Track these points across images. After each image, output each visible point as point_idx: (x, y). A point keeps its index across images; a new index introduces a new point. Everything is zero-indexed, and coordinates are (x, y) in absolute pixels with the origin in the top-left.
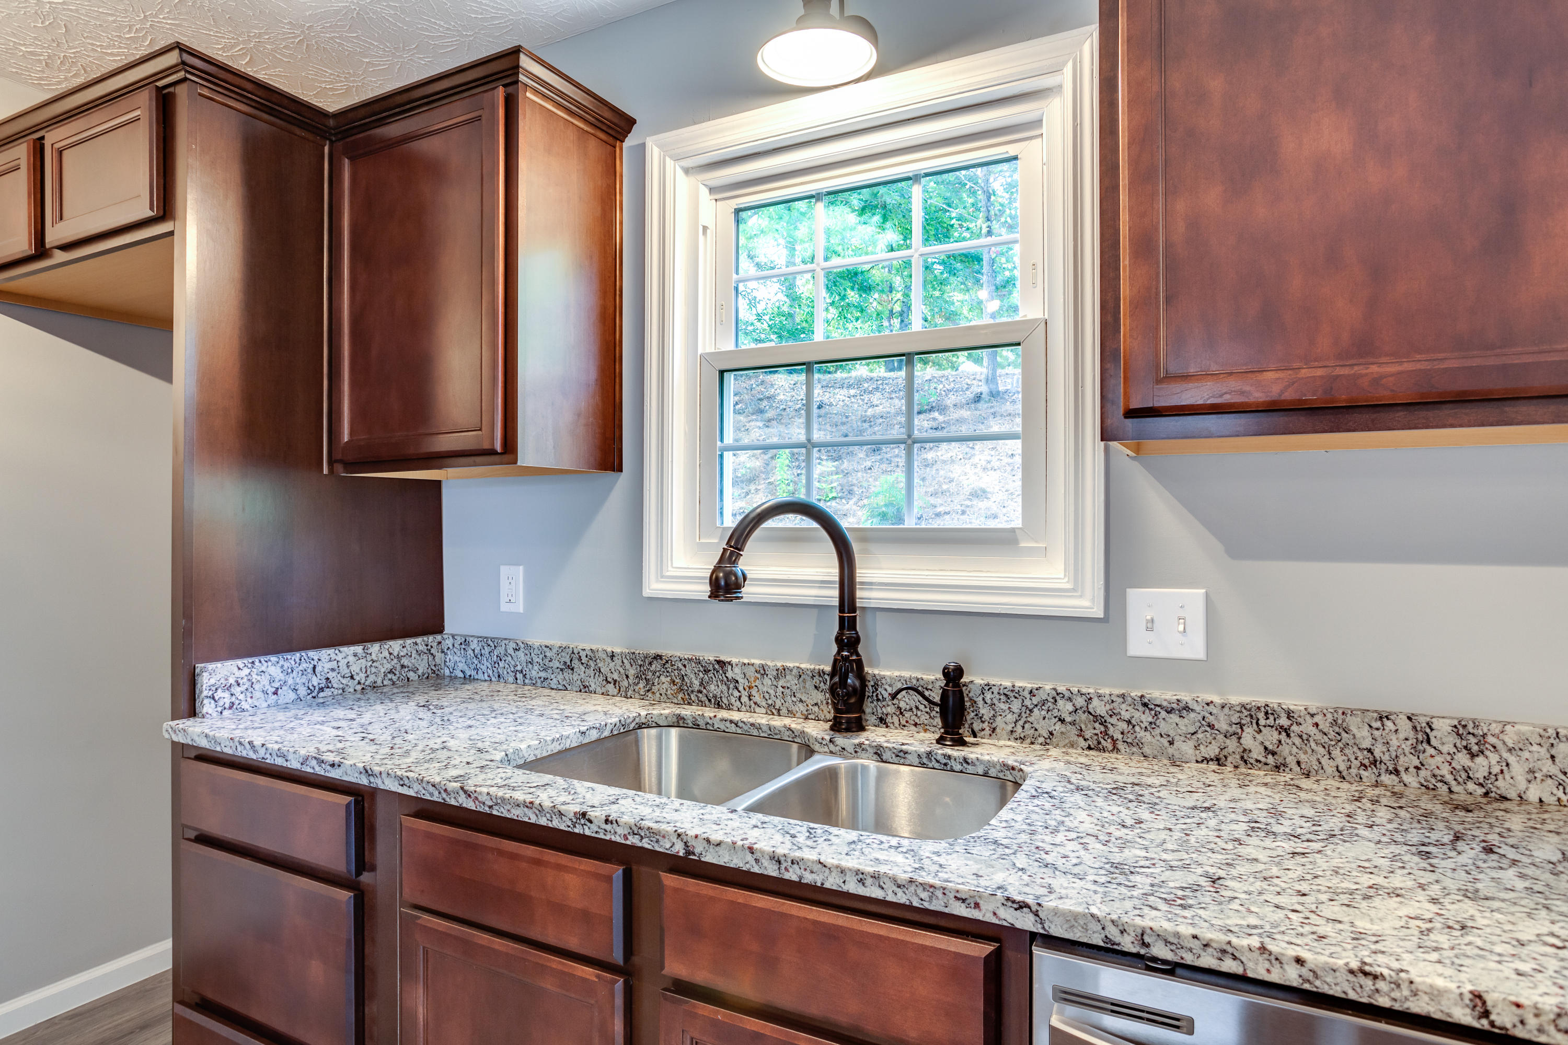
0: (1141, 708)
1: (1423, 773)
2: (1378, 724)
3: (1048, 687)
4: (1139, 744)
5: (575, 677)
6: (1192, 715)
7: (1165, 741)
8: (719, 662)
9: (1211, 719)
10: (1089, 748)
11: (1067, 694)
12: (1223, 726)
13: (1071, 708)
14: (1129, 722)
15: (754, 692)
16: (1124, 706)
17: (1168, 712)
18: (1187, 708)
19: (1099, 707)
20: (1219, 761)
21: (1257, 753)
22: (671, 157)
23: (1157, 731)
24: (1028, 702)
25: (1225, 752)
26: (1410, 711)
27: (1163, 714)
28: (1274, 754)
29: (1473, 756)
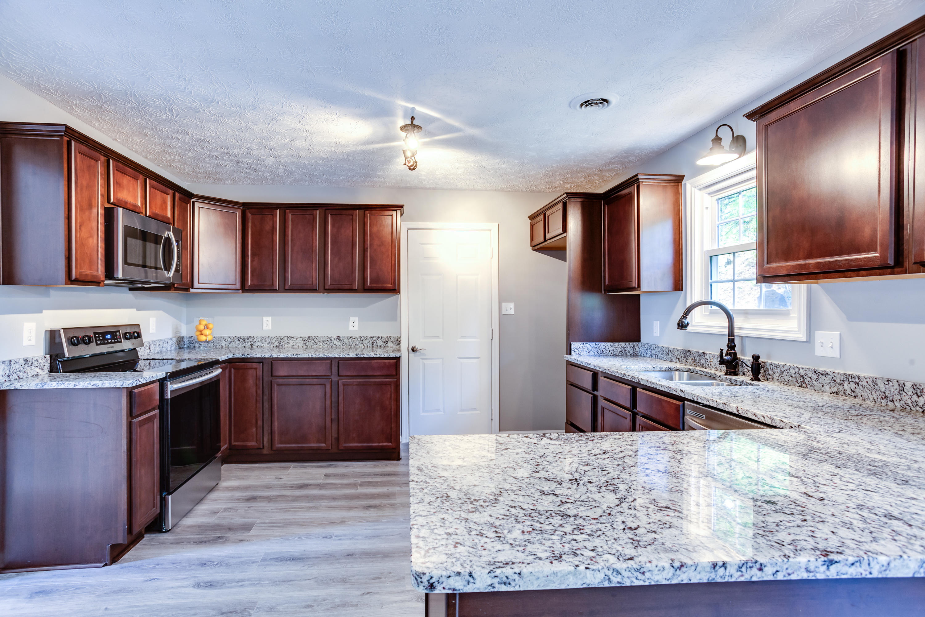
0: (814, 373)
1: (902, 402)
2: (887, 383)
3: (788, 364)
4: (813, 386)
5: (669, 357)
6: (829, 376)
7: (821, 385)
8: (703, 353)
9: (835, 378)
10: (799, 386)
11: (793, 367)
12: (838, 381)
13: (794, 372)
14: (811, 378)
15: (712, 363)
16: (809, 372)
17: (822, 375)
18: (827, 374)
19: (802, 372)
20: (837, 393)
21: (849, 392)
22: (693, 187)
23: (818, 382)
24: (782, 370)
25: (839, 390)
26: (898, 379)
27: (821, 375)
28: (854, 392)
29: (919, 397)
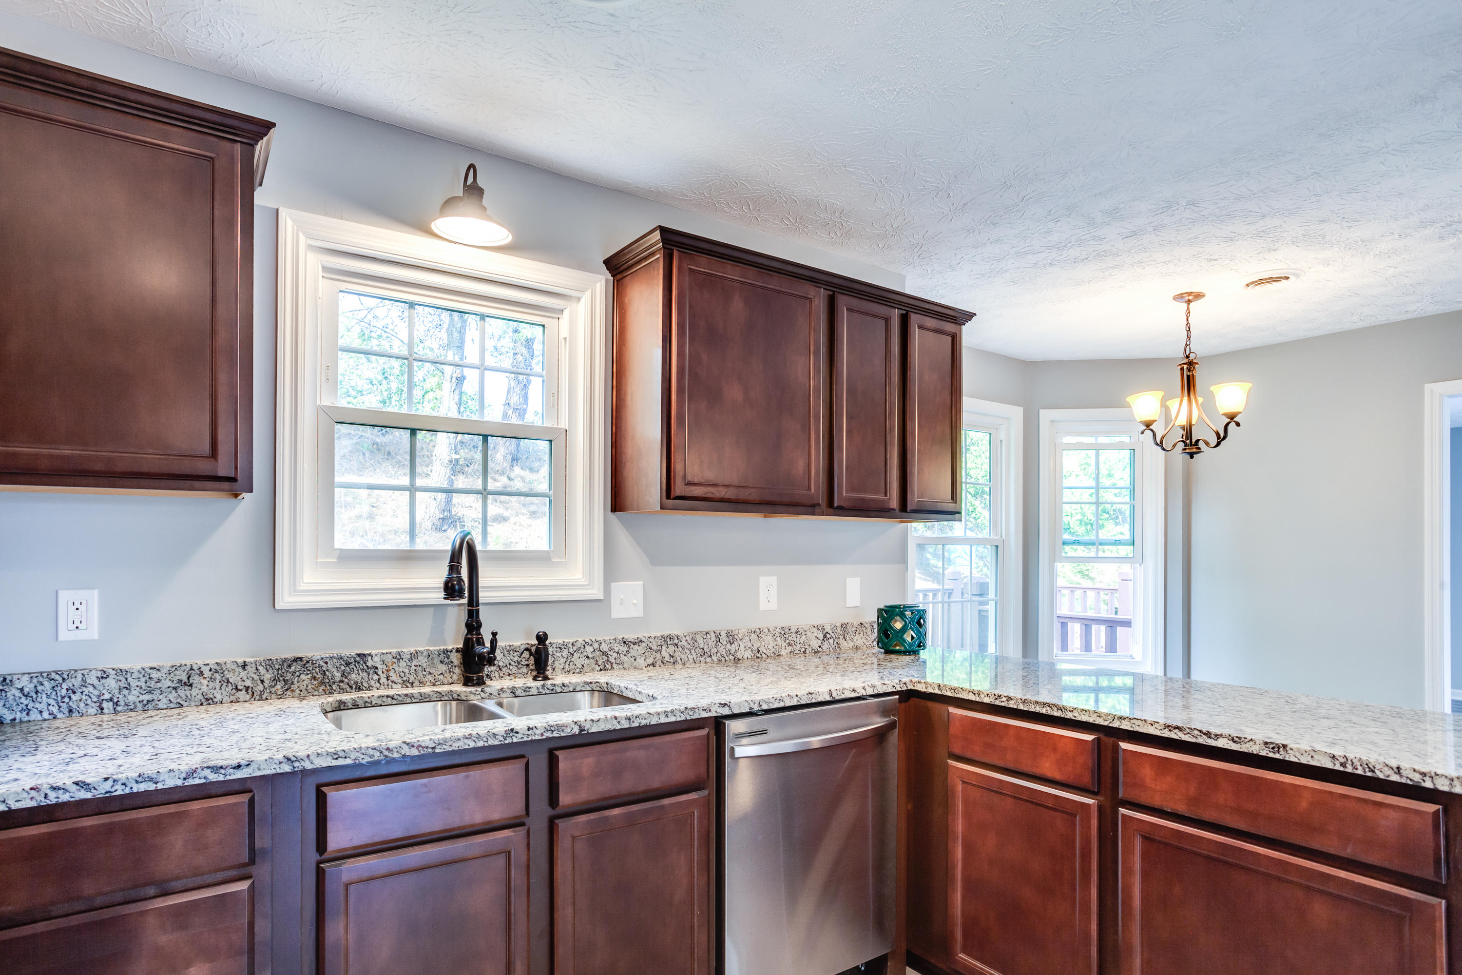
0: (623, 644)
1: (719, 654)
2: (705, 637)
3: (581, 640)
4: (622, 663)
6: (643, 644)
7: (633, 659)
8: (359, 655)
9: (650, 645)
10: (601, 670)
11: (590, 642)
12: (655, 647)
13: (592, 650)
14: (618, 653)
15: (391, 673)
16: (616, 645)
17: (634, 644)
18: (641, 641)
19: (605, 647)
20: (653, 665)
21: (667, 658)
22: (304, 234)
23: (630, 655)
24: (571, 650)
25: (655, 660)
26: (714, 630)
27: (632, 645)
28: (673, 657)
29: (731, 644)
